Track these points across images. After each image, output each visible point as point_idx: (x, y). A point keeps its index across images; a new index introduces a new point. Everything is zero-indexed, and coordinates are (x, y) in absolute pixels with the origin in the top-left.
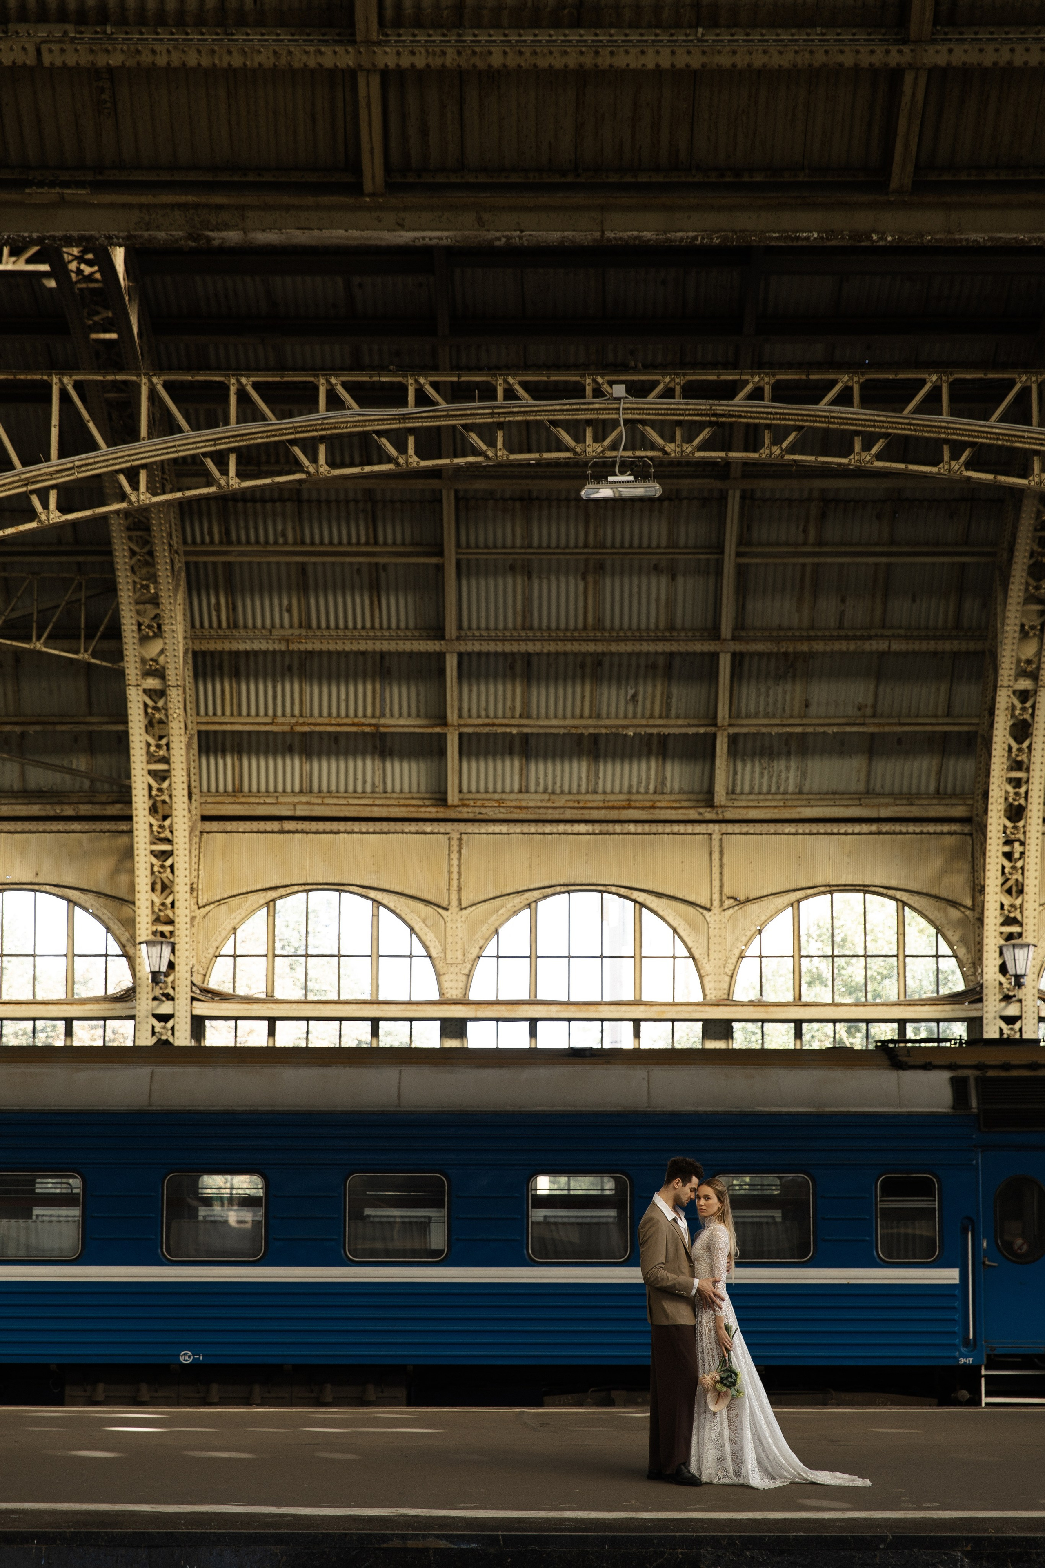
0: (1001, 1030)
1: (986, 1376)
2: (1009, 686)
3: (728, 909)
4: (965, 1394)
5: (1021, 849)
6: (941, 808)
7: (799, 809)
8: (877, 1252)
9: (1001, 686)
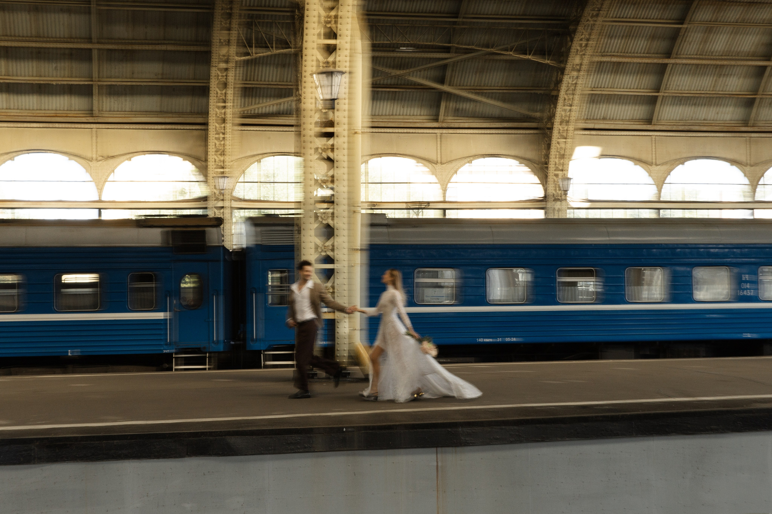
0: (215, 213)
1: (175, 358)
2: (216, 66)
3: (100, 161)
4: (167, 366)
5: (223, 136)
6: (192, 119)
7: (130, 118)
8: (128, 306)
9: (212, 66)
